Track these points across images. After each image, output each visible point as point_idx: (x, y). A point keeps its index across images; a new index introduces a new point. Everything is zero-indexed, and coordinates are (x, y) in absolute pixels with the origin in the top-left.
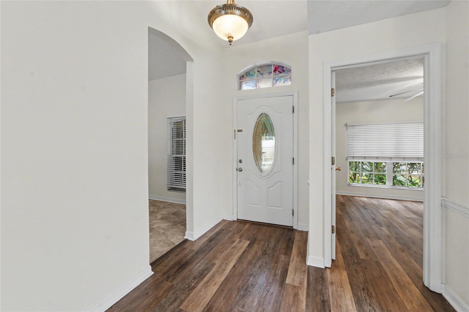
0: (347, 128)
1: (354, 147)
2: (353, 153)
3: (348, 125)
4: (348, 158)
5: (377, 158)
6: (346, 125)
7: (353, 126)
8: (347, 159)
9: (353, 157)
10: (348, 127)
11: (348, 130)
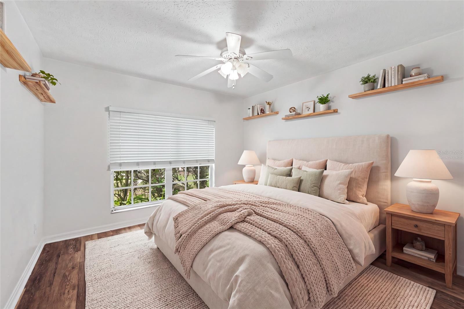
0: (109, 114)
1: (121, 147)
2: (120, 157)
3: (111, 109)
4: (111, 167)
5: (155, 163)
6: (107, 109)
7: (120, 112)
8: (109, 169)
9: (120, 165)
10: (110, 112)
11: (111, 118)
